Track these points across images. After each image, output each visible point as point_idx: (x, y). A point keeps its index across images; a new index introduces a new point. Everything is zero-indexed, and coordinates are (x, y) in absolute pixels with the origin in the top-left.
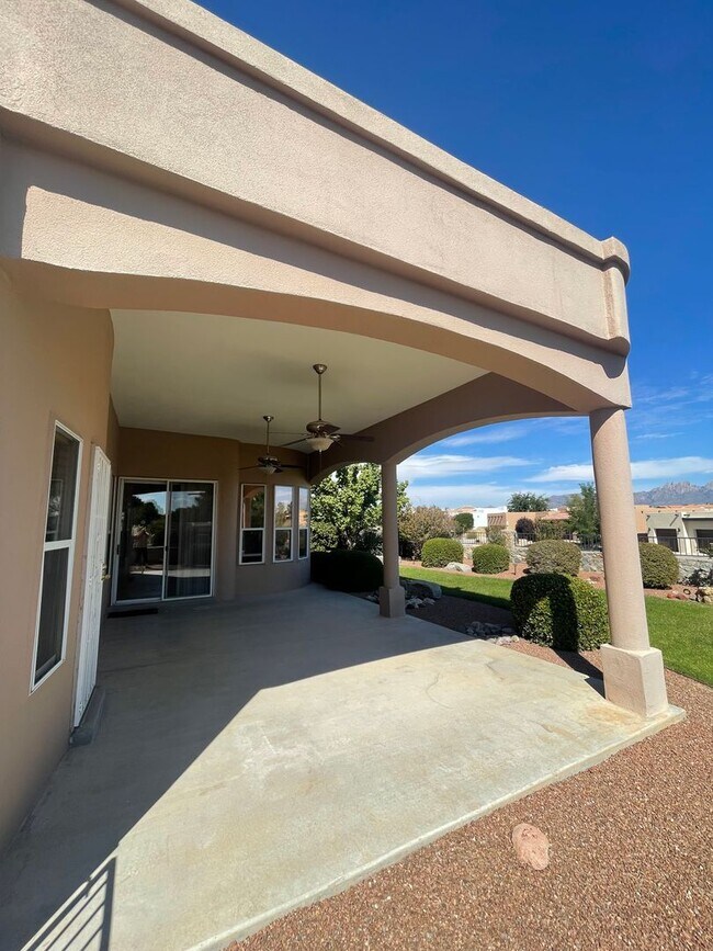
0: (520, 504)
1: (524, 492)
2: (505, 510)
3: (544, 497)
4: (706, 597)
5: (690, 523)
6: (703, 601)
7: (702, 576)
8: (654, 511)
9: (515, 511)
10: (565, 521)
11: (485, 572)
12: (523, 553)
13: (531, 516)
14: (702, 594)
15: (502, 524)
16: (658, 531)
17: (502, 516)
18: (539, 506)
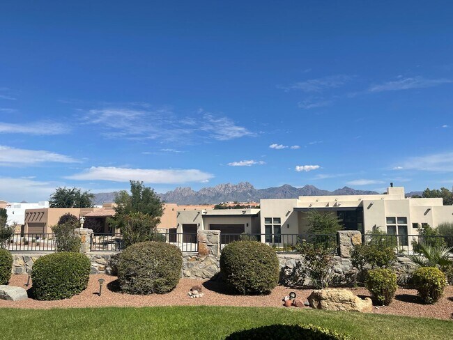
0: (63, 199)
1: (68, 188)
2: (46, 205)
3: (89, 193)
4: (323, 302)
5: (207, 218)
6: (320, 307)
7: (287, 273)
8: (181, 209)
9: (58, 207)
10: (111, 217)
11: (52, 298)
12: (102, 260)
13: (75, 212)
14: (319, 298)
15: (42, 221)
16: (185, 226)
17: (43, 213)
18: (83, 202)
